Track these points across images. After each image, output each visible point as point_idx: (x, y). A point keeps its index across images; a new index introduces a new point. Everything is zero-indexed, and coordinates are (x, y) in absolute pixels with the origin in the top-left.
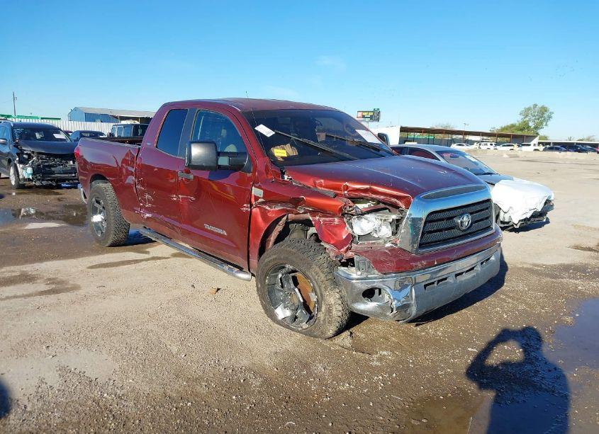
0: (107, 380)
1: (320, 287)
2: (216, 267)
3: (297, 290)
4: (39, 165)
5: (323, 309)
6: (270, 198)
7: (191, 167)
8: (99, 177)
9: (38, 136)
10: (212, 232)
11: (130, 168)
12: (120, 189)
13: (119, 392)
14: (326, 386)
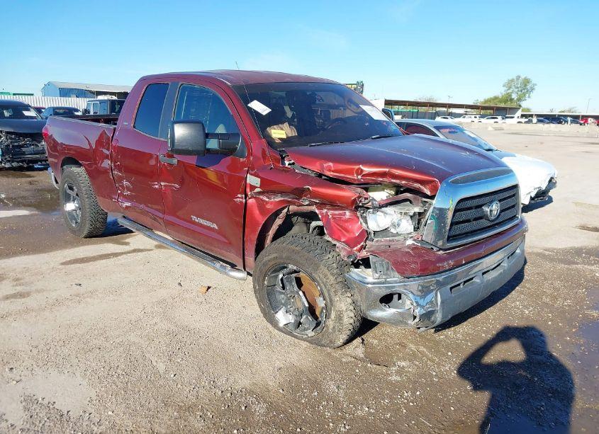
0: (81, 413)
1: (328, 291)
2: (206, 264)
3: (301, 293)
4: (8, 145)
5: (333, 315)
6: (268, 188)
7: (175, 151)
8: (72, 161)
9: (6, 114)
10: (201, 226)
11: (106, 151)
12: (94, 173)
13: (95, 429)
14: (342, 412)
